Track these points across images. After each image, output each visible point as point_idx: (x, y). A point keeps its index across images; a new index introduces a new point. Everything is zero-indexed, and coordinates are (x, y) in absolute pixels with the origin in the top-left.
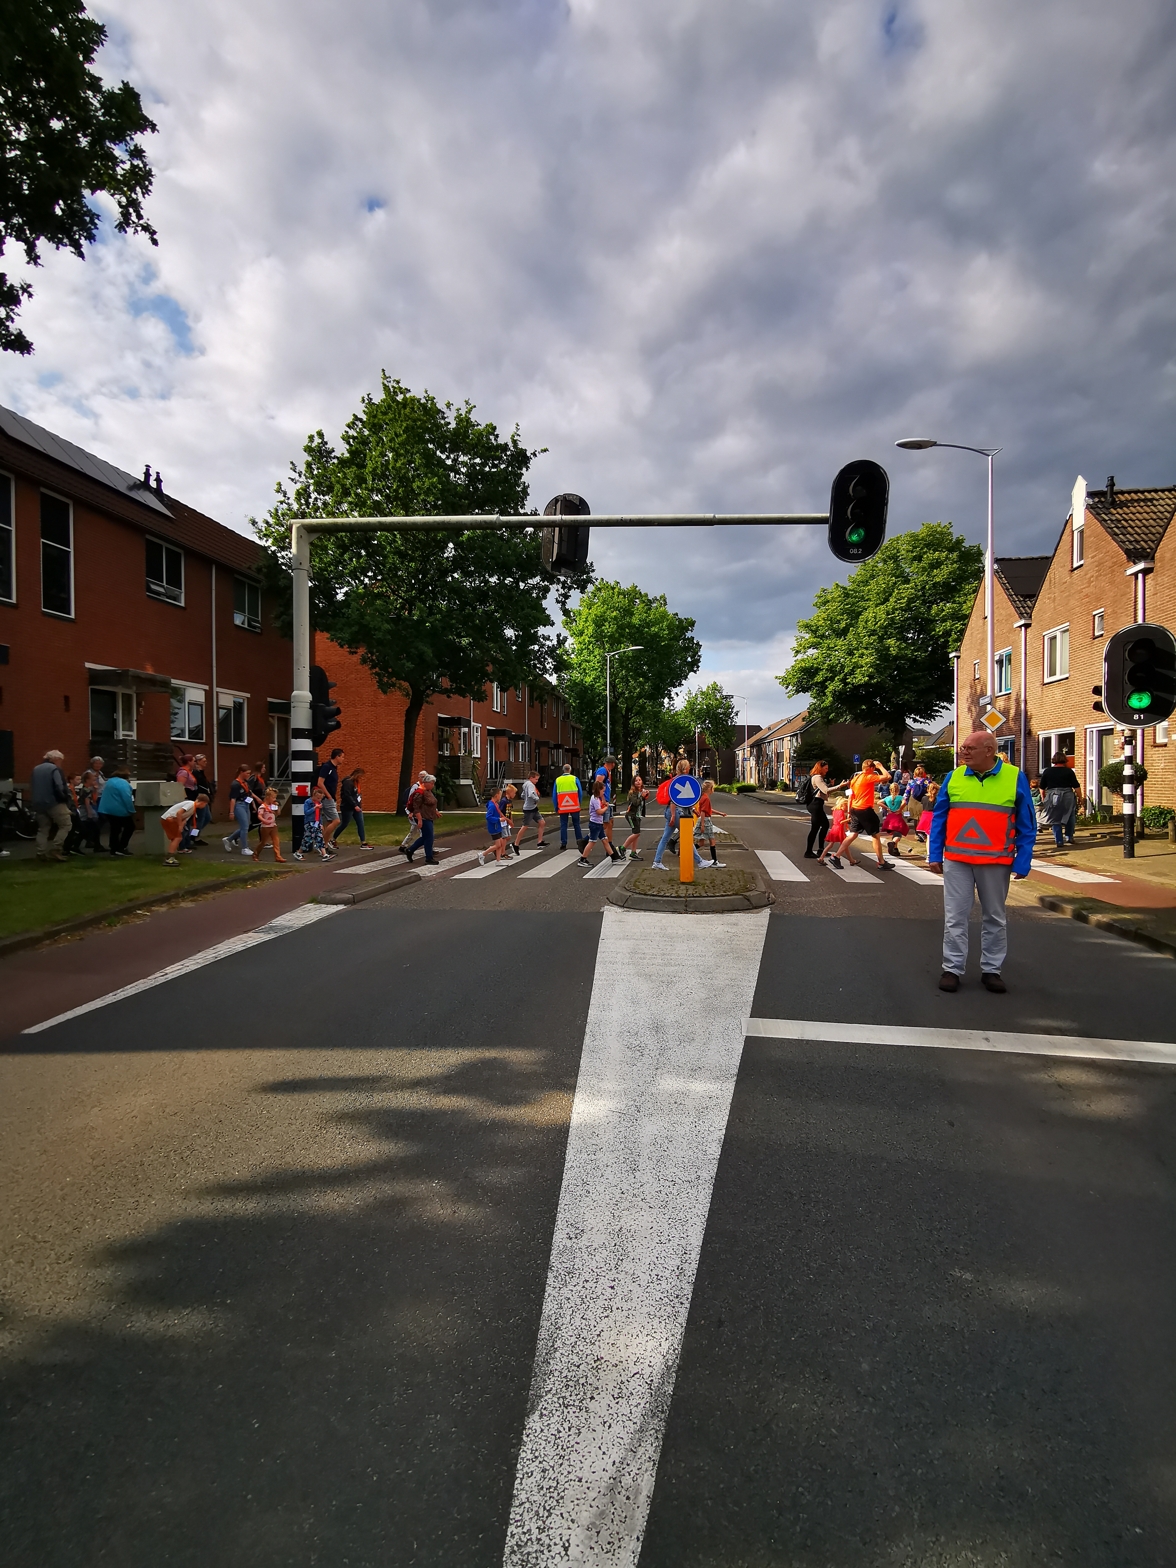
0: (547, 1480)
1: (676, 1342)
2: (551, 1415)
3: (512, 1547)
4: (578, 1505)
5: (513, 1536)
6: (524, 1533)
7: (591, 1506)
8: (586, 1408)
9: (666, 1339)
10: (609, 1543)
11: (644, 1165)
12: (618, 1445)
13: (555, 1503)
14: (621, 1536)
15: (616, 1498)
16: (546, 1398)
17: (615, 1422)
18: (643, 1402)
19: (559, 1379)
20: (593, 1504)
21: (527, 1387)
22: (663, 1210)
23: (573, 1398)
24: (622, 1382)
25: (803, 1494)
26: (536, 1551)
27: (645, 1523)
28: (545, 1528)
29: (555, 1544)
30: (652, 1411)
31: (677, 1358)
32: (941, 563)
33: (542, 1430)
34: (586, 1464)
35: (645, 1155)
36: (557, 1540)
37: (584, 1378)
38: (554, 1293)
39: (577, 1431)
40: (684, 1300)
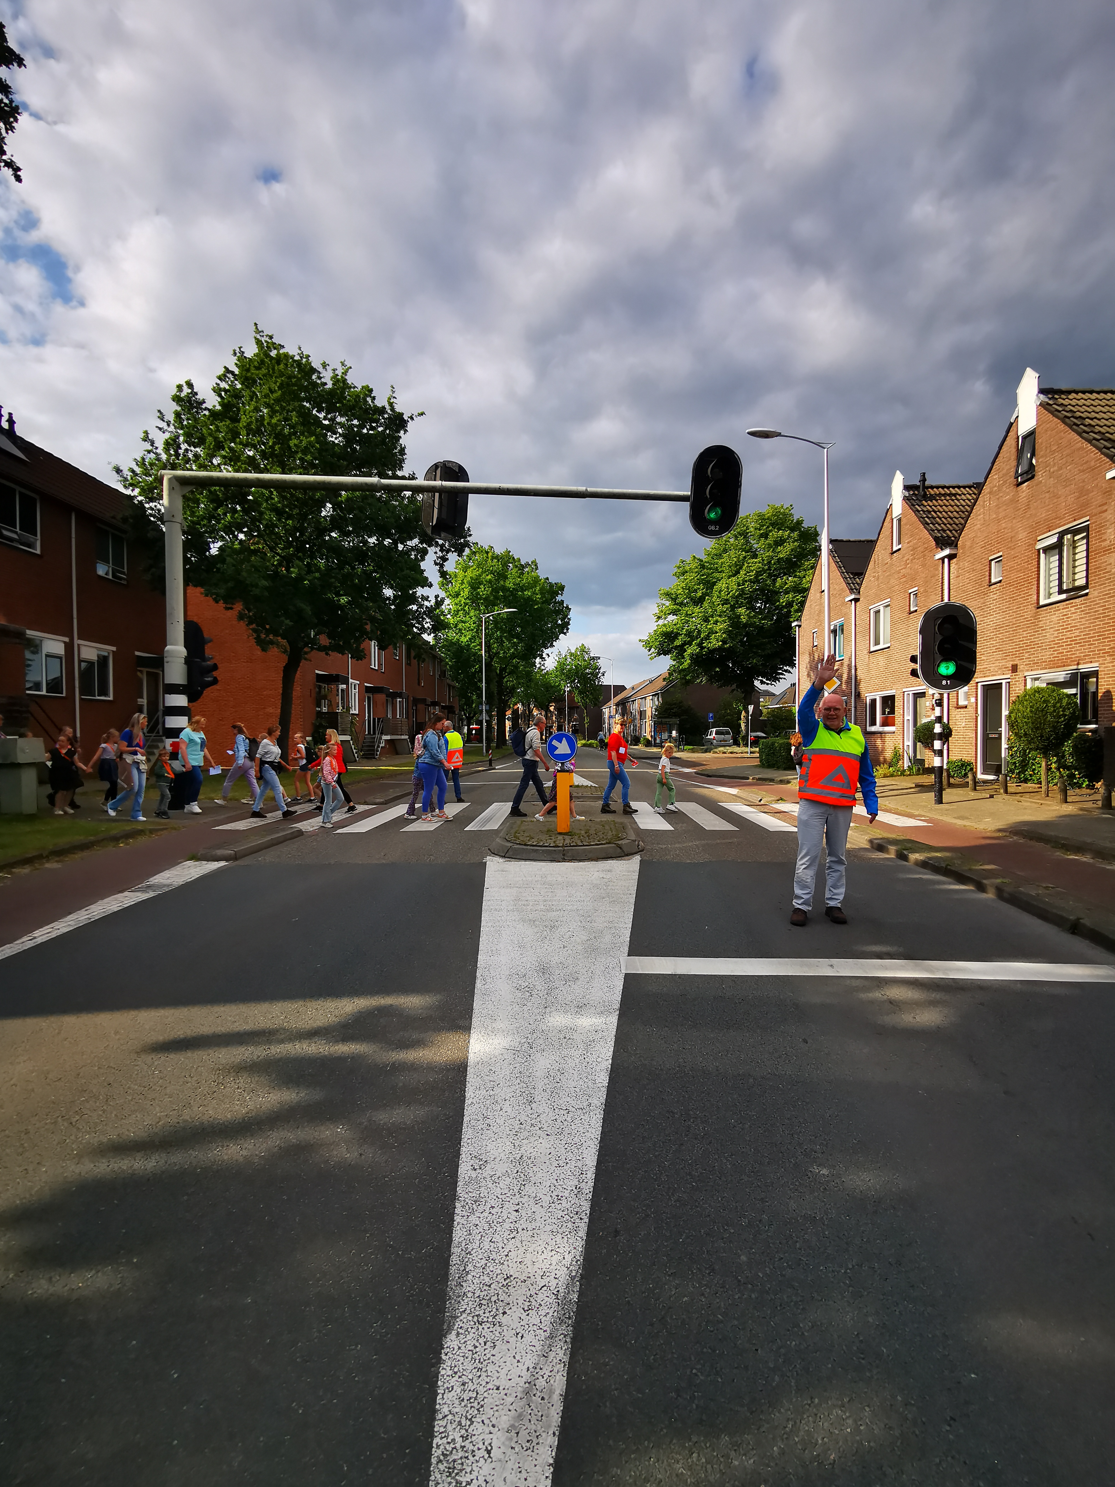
0: (467, 1392)
1: (578, 1254)
2: (467, 1333)
3: (438, 1457)
4: (497, 1411)
5: (438, 1446)
6: (449, 1443)
7: (510, 1410)
8: (499, 1322)
9: (569, 1253)
10: (528, 1441)
11: (540, 1097)
12: (531, 1352)
13: (476, 1412)
14: (538, 1434)
15: (532, 1401)
16: (461, 1318)
17: (527, 1332)
18: (551, 1312)
19: (472, 1299)
20: (511, 1408)
21: (442, 1310)
22: (559, 1136)
23: (487, 1315)
24: (531, 1296)
25: (696, 1374)
26: (461, 1458)
27: (560, 1419)
28: (468, 1435)
29: (479, 1449)
30: (560, 1318)
31: (579, 1268)
32: (785, 541)
33: (459, 1348)
34: (503, 1372)
35: (540, 1087)
36: (481, 1445)
37: (496, 1295)
38: (463, 1221)
39: (492, 1345)
40: (583, 1216)
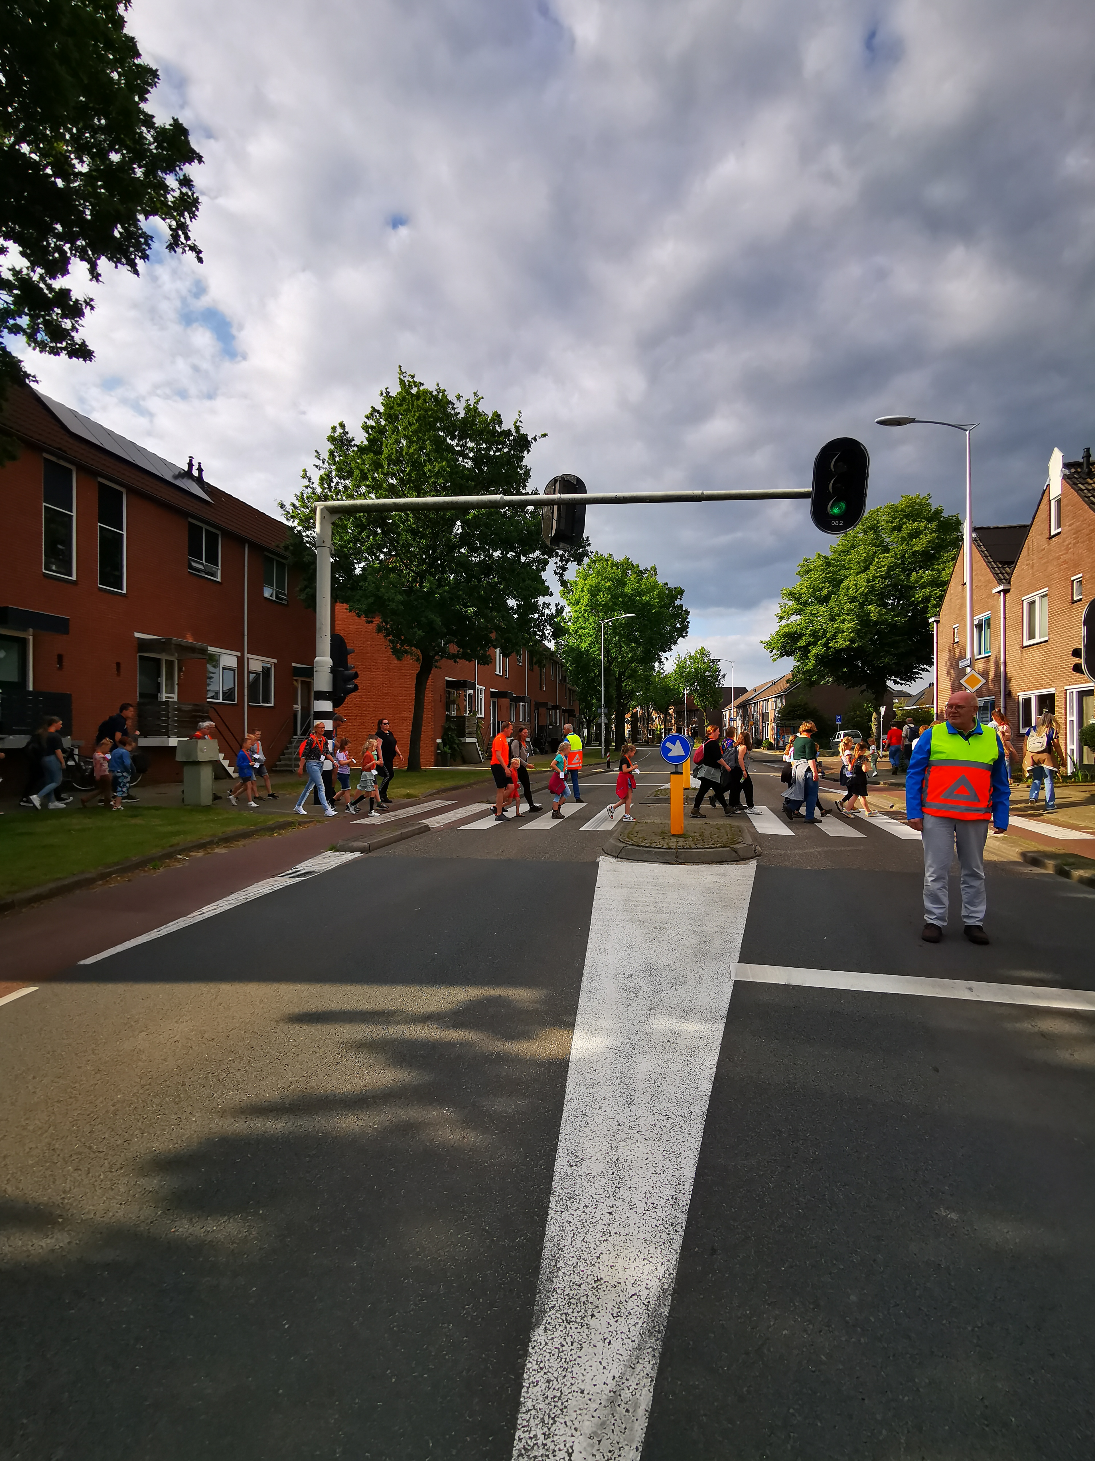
0: (551, 1390)
1: (672, 1267)
2: (554, 1330)
3: (520, 1450)
4: (580, 1414)
5: (520, 1439)
6: (531, 1438)
7: (593, 1417)
8: (587, 1325)
9: (662, 1264)
10: (610, 1451)
11: (639, 1100)
12: (618, 1360)
13: (559, 1412)
14: (621, 1446)
15: (616, 1411)
16: (550, 1313)
17: (615, 1339)
18: (640, 1322)
19: (562, 1297)
20: (594, 1414)
21: (532, 1302)
22: (658, 1142)
23: (575, 1314)
24: (621, 1302)
25: (793, 1415)
26: (542, 1455)
27: (644, 1435)
28: (550, 1434)
29: (560, 1450)
30: (649, 1331)
31: (672, 1282)
32: (921, 533)
33: (546, 1344)
34: (588, 1377)
35: (640, 1090)
36: (562, 1446)
37: (585, 1297)
38: (556, 1216)
39: (579, 1346)
40: (678, 1228)
